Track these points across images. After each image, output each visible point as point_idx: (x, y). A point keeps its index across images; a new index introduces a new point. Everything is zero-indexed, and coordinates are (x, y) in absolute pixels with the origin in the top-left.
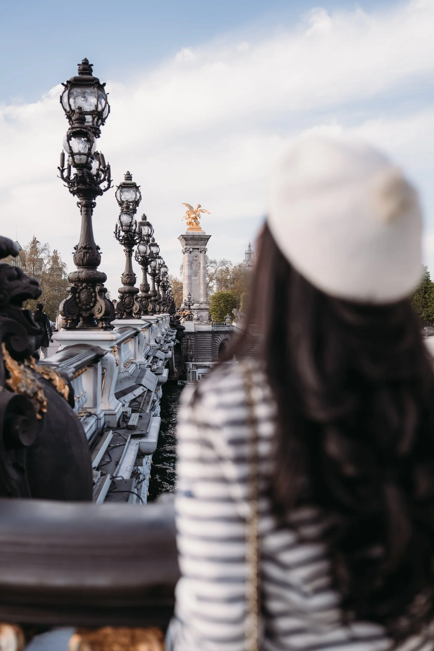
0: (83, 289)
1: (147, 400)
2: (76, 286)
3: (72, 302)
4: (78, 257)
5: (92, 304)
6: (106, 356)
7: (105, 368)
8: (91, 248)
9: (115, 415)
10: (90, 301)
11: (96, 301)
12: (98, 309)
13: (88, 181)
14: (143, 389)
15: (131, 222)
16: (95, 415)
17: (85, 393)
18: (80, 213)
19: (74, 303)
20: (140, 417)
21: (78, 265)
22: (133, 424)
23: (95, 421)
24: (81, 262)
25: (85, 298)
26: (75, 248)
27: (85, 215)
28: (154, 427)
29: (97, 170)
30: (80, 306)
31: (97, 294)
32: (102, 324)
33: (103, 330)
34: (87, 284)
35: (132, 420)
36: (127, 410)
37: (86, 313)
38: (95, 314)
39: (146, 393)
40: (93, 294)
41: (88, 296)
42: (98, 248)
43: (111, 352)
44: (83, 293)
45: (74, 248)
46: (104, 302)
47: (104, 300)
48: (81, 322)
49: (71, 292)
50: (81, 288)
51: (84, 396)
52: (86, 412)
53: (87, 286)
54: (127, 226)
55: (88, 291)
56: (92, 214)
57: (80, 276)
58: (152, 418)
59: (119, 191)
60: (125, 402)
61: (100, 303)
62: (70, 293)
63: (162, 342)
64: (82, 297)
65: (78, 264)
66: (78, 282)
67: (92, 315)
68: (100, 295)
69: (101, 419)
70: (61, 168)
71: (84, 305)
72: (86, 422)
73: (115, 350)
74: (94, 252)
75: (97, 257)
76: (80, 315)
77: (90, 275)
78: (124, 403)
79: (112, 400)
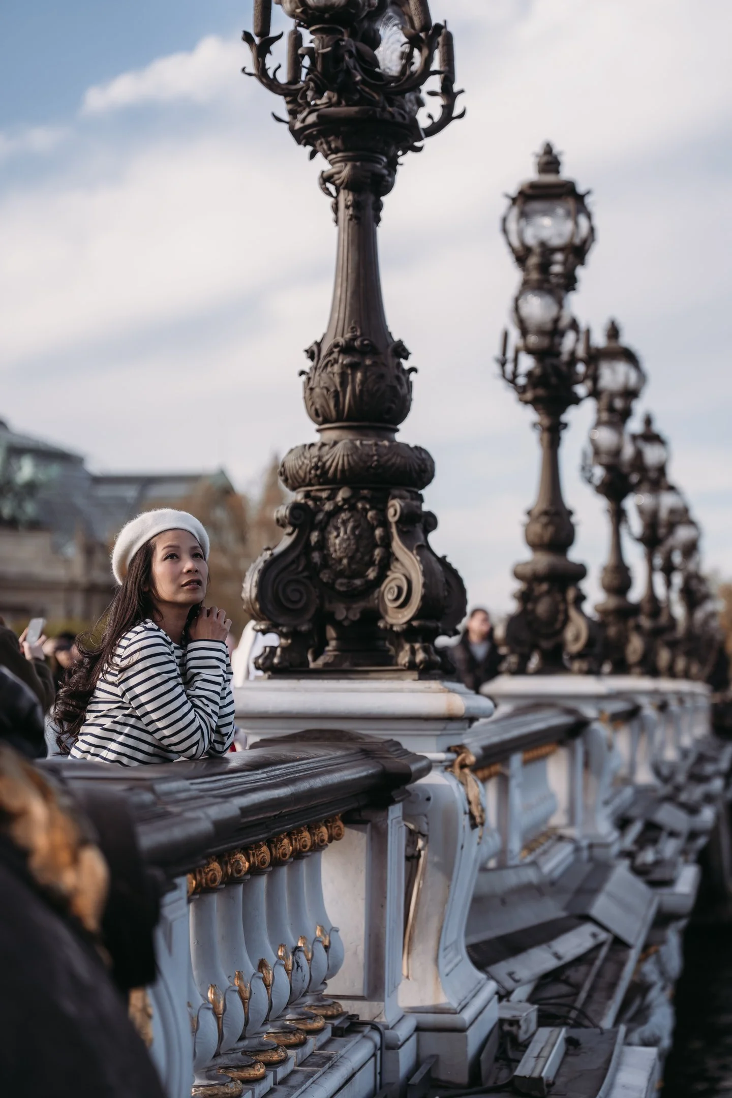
0: (338, 510)
1: (608, 976)
2: (310, 503)
3: (293, 562)
4: (322, 384)
5: (372, 574)
6: (423, 781)
7: (420, 833)
8: (370, 350)
9: (461, 1030)
10: (367, 558)
11: (388, 560)
12: (396, 590)
13: (358, 78)
14: (594, 935)
15: (556, 321)
16: (375, 1027)
17: (333, 934)
18: (332, 215)
19: (300, 569)
20: (572, 1043)
21: (321, 419)
22: (536, 1075)
23: (372, 1052)
24: (332, 404)
25: (346, 549)
26: (311, 354)
27: (352, 223)
28: (624, 1087)
29: (401, 58)
30: (325, 580)
31: (394, 530)
32: (413, 652)
33: (415, 675)
34: (355, 490)
35: (536, 1054)
36: (516, 1013)
37: (348, 609)
38: (386, 611)
39: (604, 951)
40: (378, 532)
41: (358, 538)
42: (401, 351)
43: (446, 768)
44: (337, 529)
45: (307, 351)
46: (421, 562)
47: (418, 554)
48: (333, 644)
49: (291, 524)
50: (328, 506)
51: (327, 948)
52: (335, 1012)
53: (353, 501)
54: (541, 332)
55: (355, 521)
56: (378, 220)
57: (324, 459)
58: (621, 1053)
59: (515, 211)
60: (517, 981)
61: (402, 565)
62: (289, 529)
63: (681, 778)
64: (335, 544)
65: (321, 417)
66: (320, 484)
67: (376, 614)
68: (403, 535)
69: (400, 1047)
70: (257, 40)
71: (341, 574)
72: (329, 1058)
73: (463, 760)
74: (385, 365)
75: (395, 383)
76: (323, 618)
77: (368, 455)
78: (509, 984)
79: (452, 970)
